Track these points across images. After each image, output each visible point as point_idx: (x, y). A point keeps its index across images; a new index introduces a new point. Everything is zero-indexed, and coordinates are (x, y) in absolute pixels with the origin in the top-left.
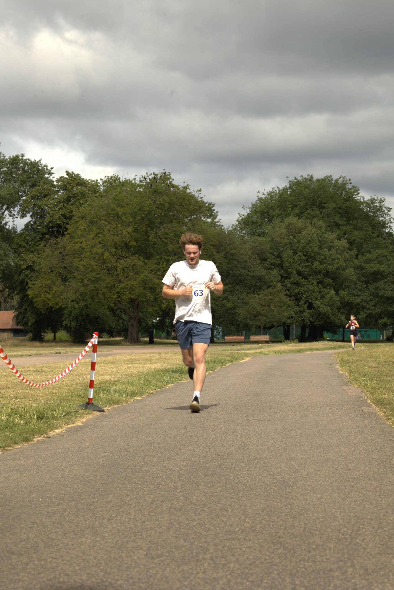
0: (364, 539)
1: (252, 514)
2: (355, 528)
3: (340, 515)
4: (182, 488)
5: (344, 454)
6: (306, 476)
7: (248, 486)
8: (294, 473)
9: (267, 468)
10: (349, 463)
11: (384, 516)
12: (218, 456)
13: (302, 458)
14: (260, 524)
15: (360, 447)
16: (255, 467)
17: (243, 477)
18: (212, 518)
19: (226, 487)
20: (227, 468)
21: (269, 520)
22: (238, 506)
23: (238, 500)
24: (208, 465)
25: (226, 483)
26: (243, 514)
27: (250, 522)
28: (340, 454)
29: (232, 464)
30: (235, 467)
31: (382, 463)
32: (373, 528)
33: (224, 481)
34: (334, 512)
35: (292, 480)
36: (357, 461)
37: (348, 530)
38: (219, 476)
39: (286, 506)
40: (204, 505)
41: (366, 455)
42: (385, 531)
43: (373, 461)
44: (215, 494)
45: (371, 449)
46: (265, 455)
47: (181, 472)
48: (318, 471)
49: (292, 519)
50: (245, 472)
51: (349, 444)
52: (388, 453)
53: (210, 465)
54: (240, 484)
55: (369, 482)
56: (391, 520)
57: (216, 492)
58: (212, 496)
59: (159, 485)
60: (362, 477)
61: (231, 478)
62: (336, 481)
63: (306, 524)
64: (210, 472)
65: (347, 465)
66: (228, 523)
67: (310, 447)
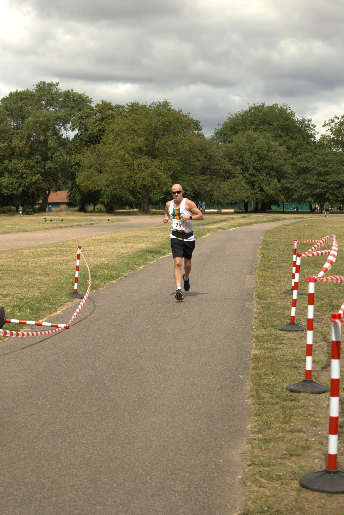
0: (154, 475)
1: (99, 442)
3: (155, 444)
4: (72, 406)
6: (160, 393)
7: (116, 405)
8: (155, 388)
9: (141, 381)
10: (198, 376)
11: (183, 446)
14: (97, 455)
15: (216, 355)
17: (119, 394)
18: (70, 447)
21: (105, 450)
22: (95, 432)
23: (99, 424)
24: (105, 376)
25: (104, 400)
26: (92, 443)
27: (92, 452)
29: (121, 376)
31: (219, 376)
32: (168, 461)
34: (153, 441)
35: (148, 398)
36: (205, 373)
37: (150, 463)
41: (214, 366)
42: (174, 464)
43: (214, 374)
44: (88, 415)
46: (149, 364)
47: (83, 385)
48: (172, 386)
49: (121, 449)
50: (124, 387)
53: (107, 377)
57: (90, 413)
58: (86, 417)
63: (126, 457)
64: (101, 386)
65: (195, 378)
66: (76, 454)
67: (184, 354)
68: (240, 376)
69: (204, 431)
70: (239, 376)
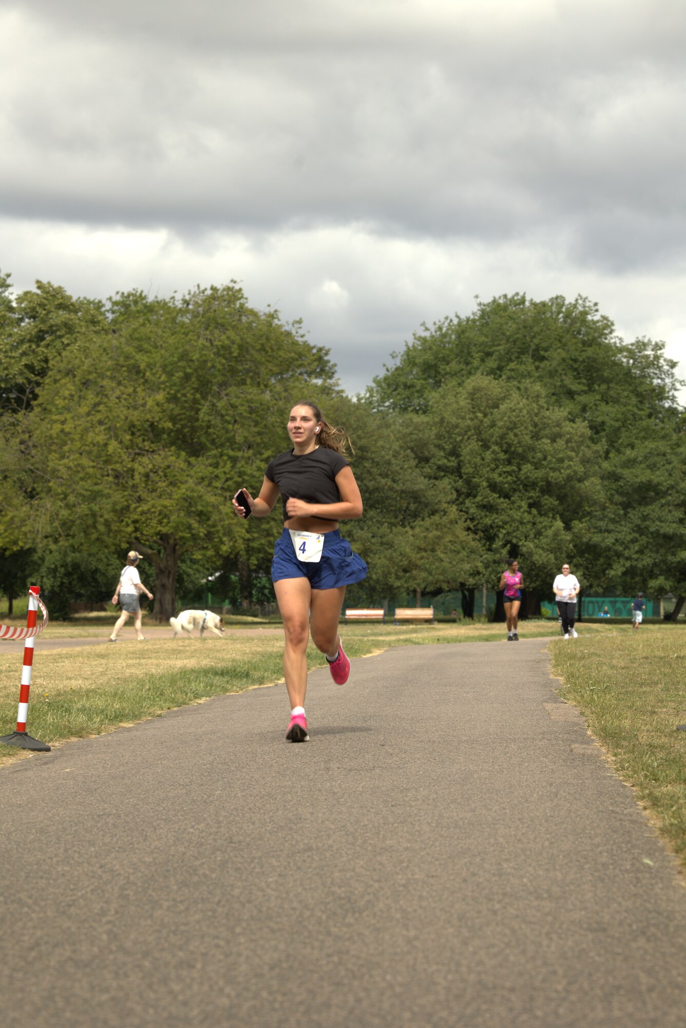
1: (246, 975)
2: (469, 1011)
3: (445, 978)
4: (117, 912)
5: (501, 840)
6: (401, 888)
7: (264, 909)
8: (379, 881)
9: (323, 870)
10: (507, 860)
11: (544, 981)
12: (231, 842)
13: (406, 849)
14: (254, 999)
15: (540, 825)
16: (299, 868)
17: (263, 891)
18: (150, 986)
19: (214, 911)
20: (237, 869)
21: (278, 991)
22: (221, 957)
23: (228, 942)
24: (198, 863)
25: (219, 902)
26: (225, 976)
27: (233, 994)
28: (492, 841)
29: (252, 862)
30: (254, 868)
31: (578, 861)
32: (511, 1010)
33: (216, 900)
34: (433, 972)
35: (367, 898)
36: (525, 855)
38: (211, 888)
39: (329, 956)
40: (146, 954)
41: (547, 843)
42: (536, 1017)
43: (558, 856)
44: (182, 928)
45: (561, 831)
46: (330, 842)
47: (132, 878)
48: (433, 876)
49: (331, 988)
50: (271, 880)
51: (519, 820)
52: (596, 840)
53: (203, 864)
54: (247, 906)
55: (535, 903)
56: (556, 991)
57: (186, 924)
58: (174, 933)
59: (70, 906)
60: (523, 890)
61: (236, 892)
62: (464, 900)
63: (358, 1000)
64: (195, 879)
65: (500, 864)
66: (180, 998)
67: (434, 825)
68: (647, 861)
69: (599, 955)
70: (643, 864)
